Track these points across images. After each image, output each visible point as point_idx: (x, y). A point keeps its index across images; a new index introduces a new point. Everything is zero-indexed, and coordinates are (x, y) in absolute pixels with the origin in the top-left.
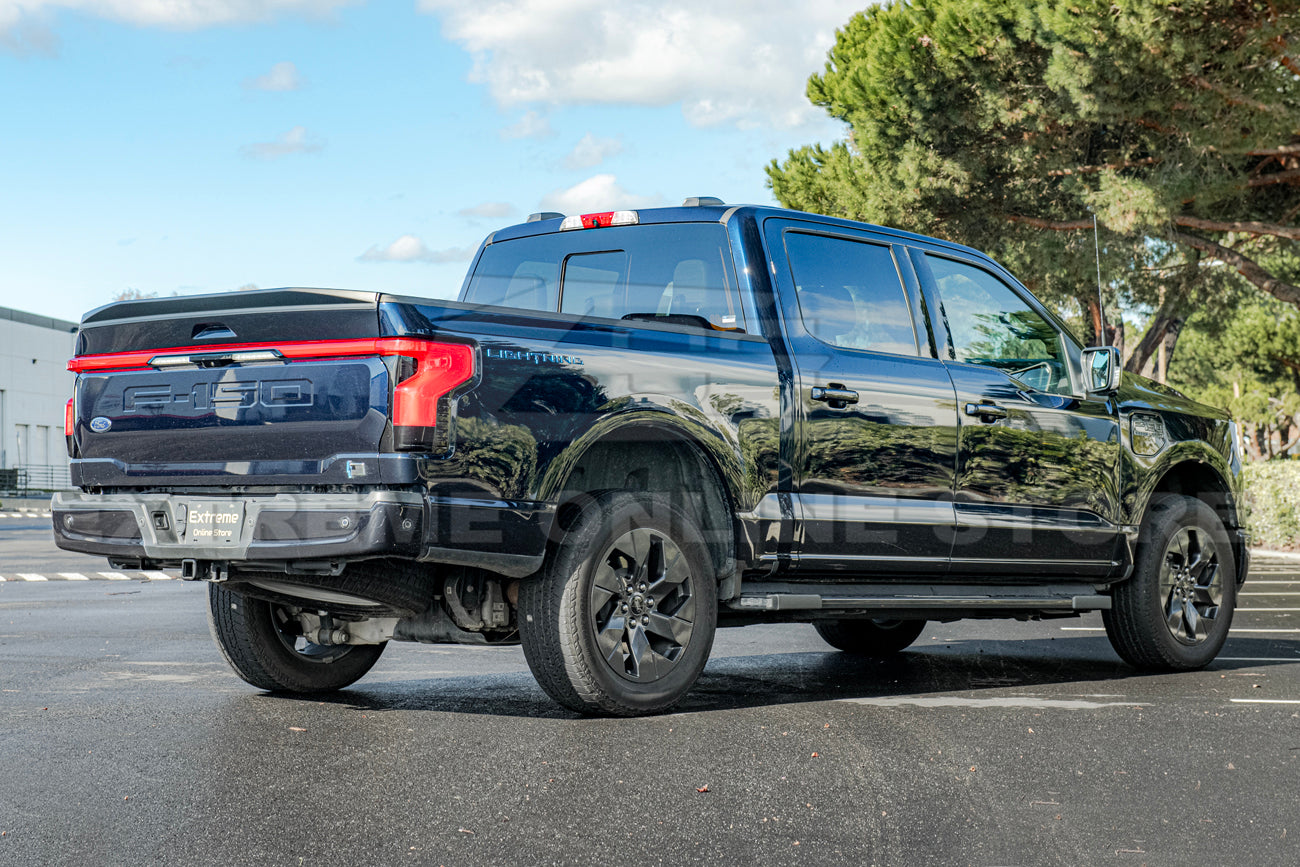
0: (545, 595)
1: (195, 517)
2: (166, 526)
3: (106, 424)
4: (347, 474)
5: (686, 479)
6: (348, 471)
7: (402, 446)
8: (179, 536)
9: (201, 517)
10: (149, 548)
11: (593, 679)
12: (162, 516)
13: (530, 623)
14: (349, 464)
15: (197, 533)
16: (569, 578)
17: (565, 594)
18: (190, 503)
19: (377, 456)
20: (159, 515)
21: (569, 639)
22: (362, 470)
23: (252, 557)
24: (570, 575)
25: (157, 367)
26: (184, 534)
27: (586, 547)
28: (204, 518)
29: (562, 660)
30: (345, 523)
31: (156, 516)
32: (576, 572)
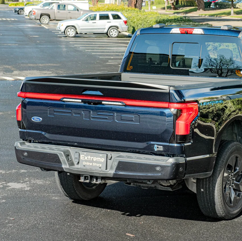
0: (209, 182)
1: (83, 157)
2: (70, 160)
3: (40, 120)
4: (154, 149)
5: (236, 132)
6: (155, 148)
7: (179, 141)
8: (75, 163)
9: (86, 158)
10: (65, 168)
11: (224, 209)
12: (69, 156)
13: (202, 192)
14: (156, 146)
15: (84, 163)
16: (218, 177)
17: (217, 183)
18: (80, 152)
19: (168, 144)
20: (68, 155)
21: (218, 198)
22: (161, 148)
23: (115, 176)
24: (219, 176)
25: (64, 101)
26: (78, 163)
27: (223, 165)
28: (88, 158)
29: (214, 204)
30: (158, 169)
31: (67, 156)
32: (220, 175)
